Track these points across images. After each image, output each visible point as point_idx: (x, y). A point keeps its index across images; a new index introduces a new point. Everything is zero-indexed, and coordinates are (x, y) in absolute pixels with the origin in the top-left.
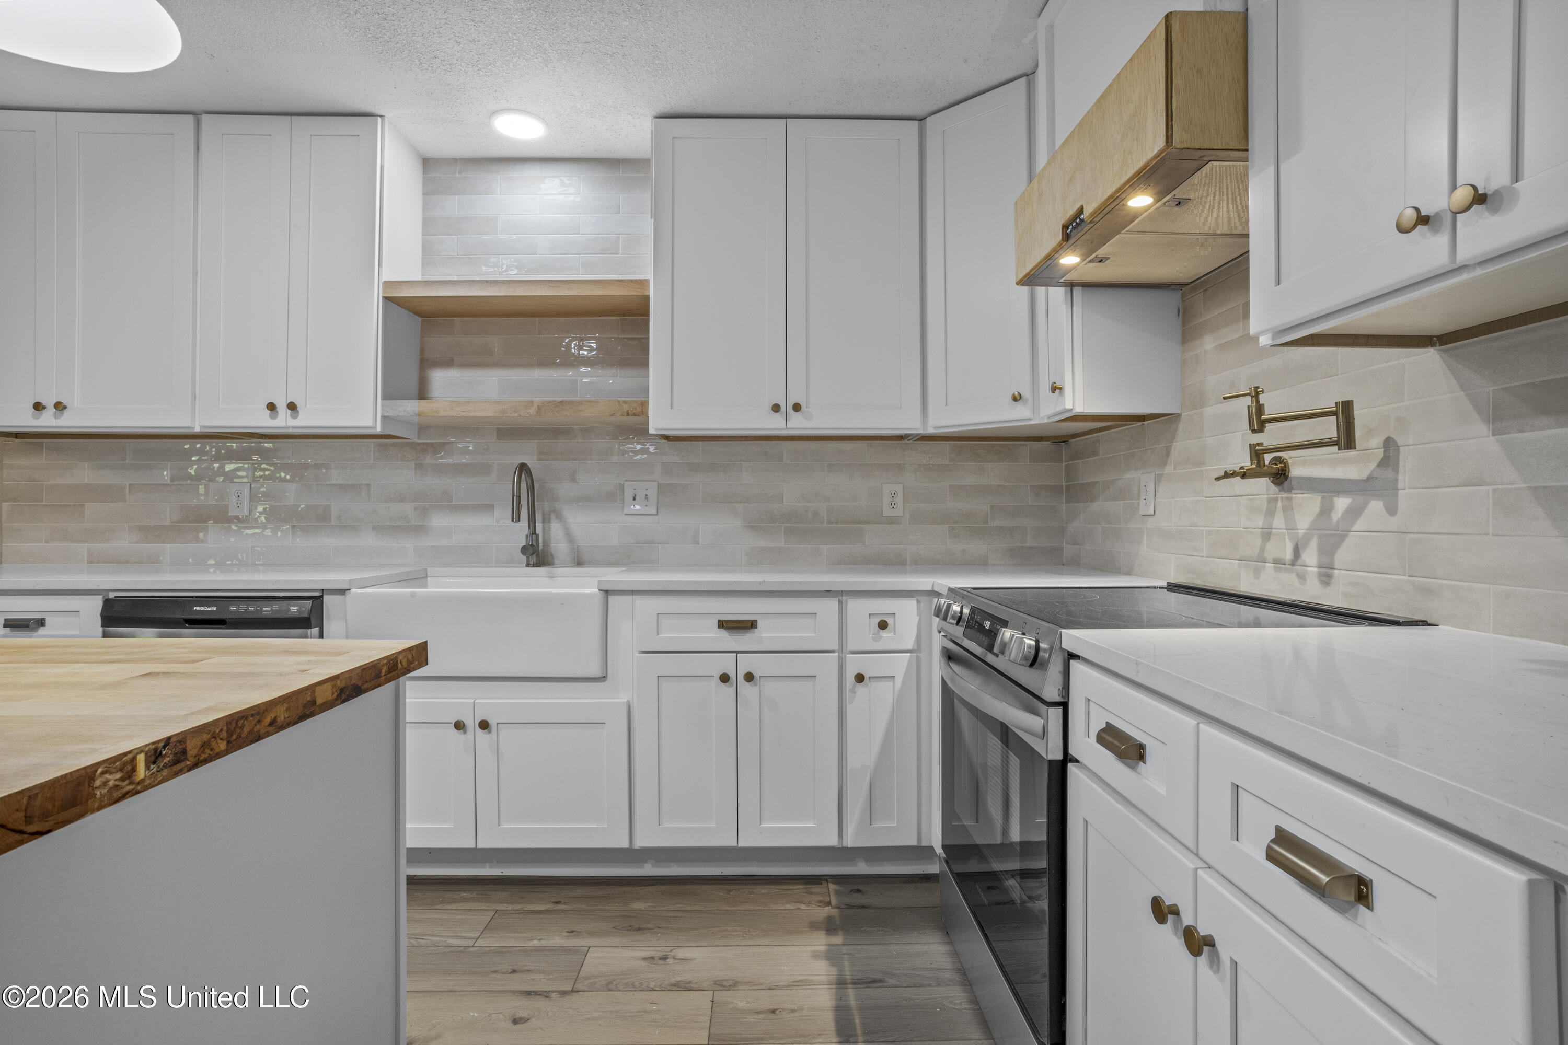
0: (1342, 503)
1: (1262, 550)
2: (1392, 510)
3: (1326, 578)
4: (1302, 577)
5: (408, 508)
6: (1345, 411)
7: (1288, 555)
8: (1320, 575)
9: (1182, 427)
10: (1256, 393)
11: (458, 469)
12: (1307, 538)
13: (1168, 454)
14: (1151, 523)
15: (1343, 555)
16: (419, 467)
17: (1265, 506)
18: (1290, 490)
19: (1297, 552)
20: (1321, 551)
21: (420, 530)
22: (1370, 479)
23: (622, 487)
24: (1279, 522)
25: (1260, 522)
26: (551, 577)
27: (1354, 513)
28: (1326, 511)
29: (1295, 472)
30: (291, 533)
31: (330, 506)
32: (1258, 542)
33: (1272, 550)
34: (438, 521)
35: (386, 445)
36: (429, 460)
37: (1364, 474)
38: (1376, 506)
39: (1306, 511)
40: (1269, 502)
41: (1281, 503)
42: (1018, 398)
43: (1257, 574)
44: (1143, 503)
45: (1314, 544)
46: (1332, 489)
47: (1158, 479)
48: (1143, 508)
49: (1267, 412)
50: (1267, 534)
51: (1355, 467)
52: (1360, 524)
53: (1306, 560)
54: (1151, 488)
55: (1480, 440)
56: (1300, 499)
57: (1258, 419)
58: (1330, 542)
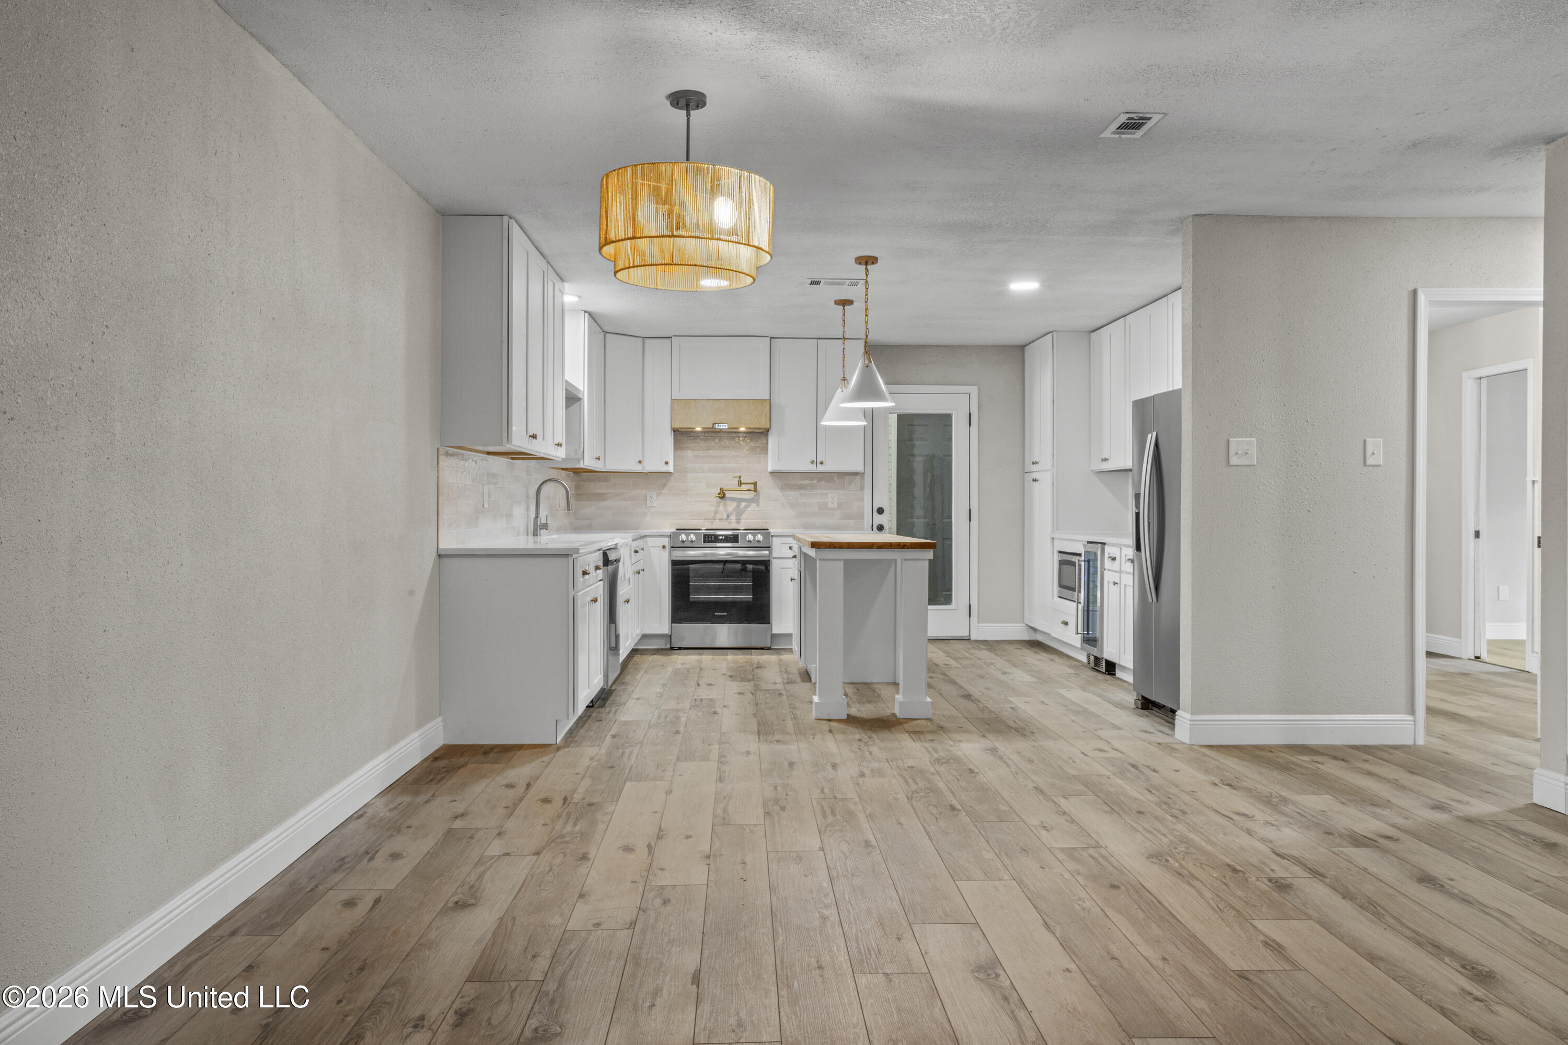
0: (743, 504)
1: (714, 517)
2: (758, 506)
3: (738, 522)
4: (730, 523)
6: (755, 484)
7: (725, 517)
9: (676, 478)
10: (740, 477)
12: (731, 514)
13: (664, 485)
14: (652, 510)
15: (743, 516)
17: (713, 504)
18: (727, 500)
19: (728, 516)
20: (736, 516)
22: (752, 498)
24: (721, 508)
25: (713, 509)
27: (747, 507)
28: (738, 506)
29: (727, 496)
33: (718, 516)
38: (754, 505)
39: (731, 506)
40: (717, 503)
41: (722, 504)
42: (640, 462)
43: (712, 523)
44: (648, 502)
45: (734, 514)
46: (739, 500)
47: (658, 495)
48: (649, 504)
49: (742, 482)
50: (716, 512)
51: (751, 495)
52: (749, 509)
53: (733, 518)
54: (655, 497)
55: (777, 493)
56: (729, 502)
57: (740, 484)
58: (739, 513)
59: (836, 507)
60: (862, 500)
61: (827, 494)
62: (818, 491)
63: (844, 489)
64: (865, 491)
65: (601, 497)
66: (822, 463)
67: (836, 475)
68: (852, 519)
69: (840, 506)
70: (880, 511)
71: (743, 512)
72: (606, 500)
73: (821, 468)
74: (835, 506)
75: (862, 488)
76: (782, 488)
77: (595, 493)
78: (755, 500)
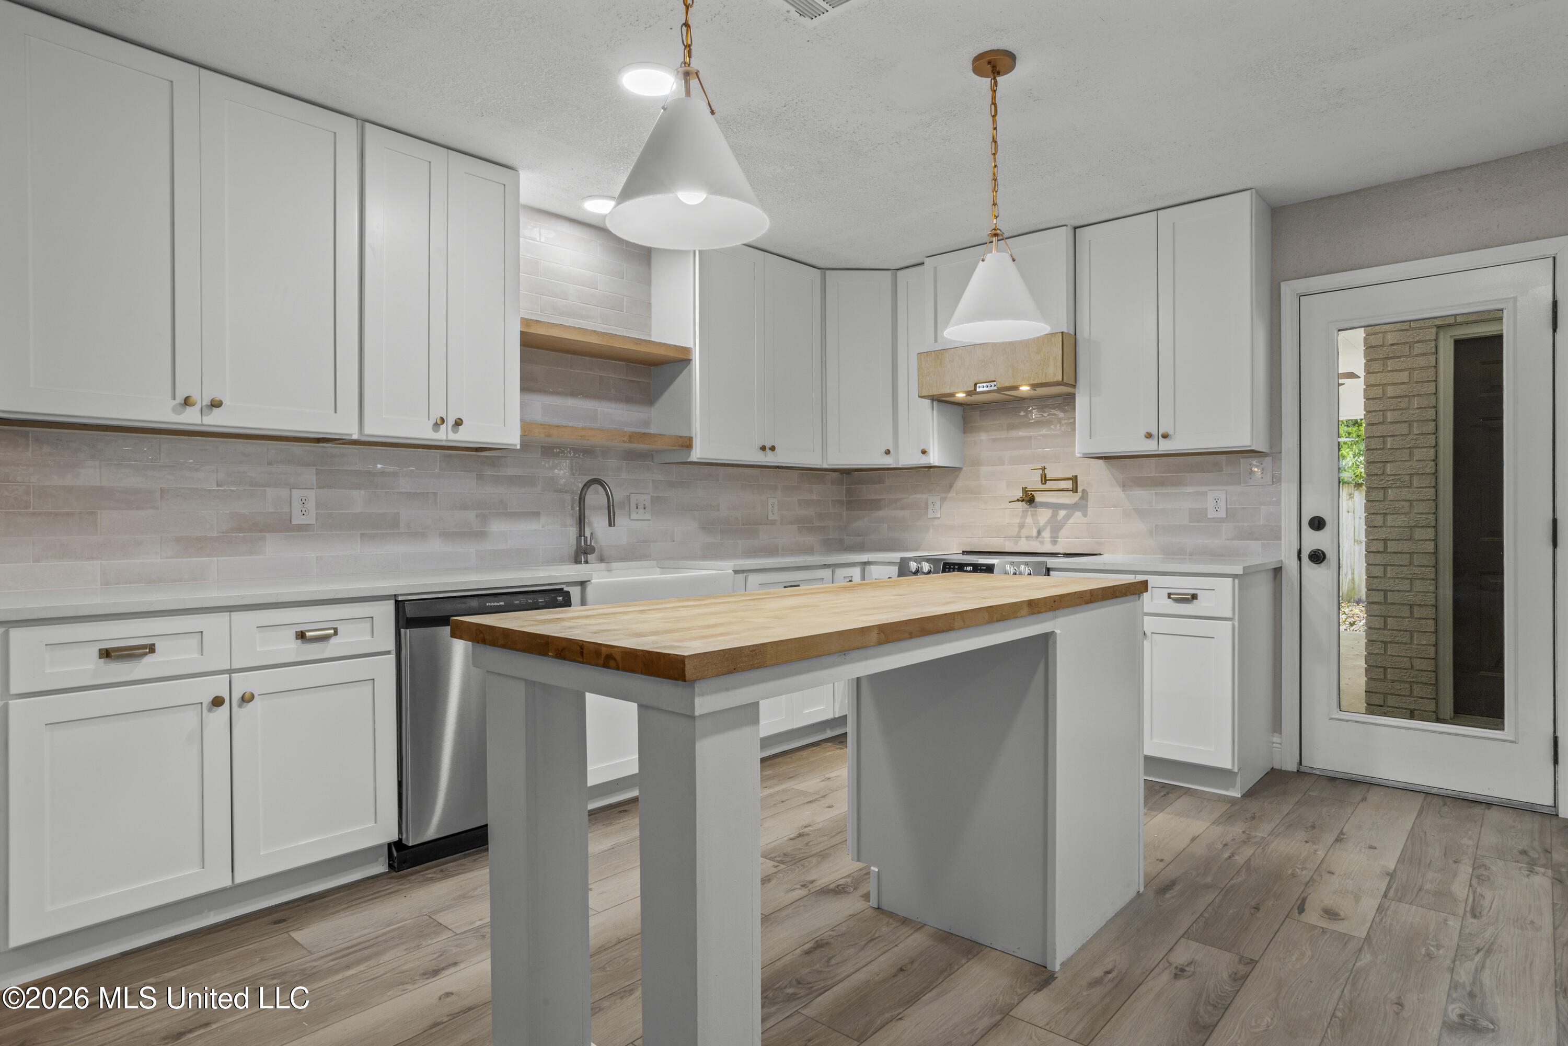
0: (1062, 513)
1: (1019, 532)
2: (1085, 515)
3: (1054, 542)
4: (1042, 543)
5: (471, 515)
6: (1075, 479)
7: (1034, 533)
8: (1051, 541)
9: (962, 474)
10: (1044, 469)
11: (513, 481)
12: (1044, 528)
13: (951, 487)
14: (936, 522)
15: (1062, 533)
16: (480, 478)
17: (1021, 513)
18: (1036, 507)
19: (1039, 533)
20: (1052, 531)
21: (481, 535)
22: (1075, 504)
23: (629, 498)
24: (1029, 520)
25: (1017, 520)
26: (609, 570)
27: (1068, 517)
28: (1055, 515)
29: (1038, 499)
30: (359, 541)
31: (398, 513)
32: (1017, 529)
33: (1024, 532)
34: (497, 527)
35: (450, 456)
36: (488, 472)
37: (1073, 502)
38: (1078, 514)
39: (1044, 516)
40: (1023, 511)
41: (1029, 513)
42: (888, 452)
43: (1016, 543)
44: (930, 512)
45: (1048, 529)
46: (1056, 507)
47: (943, 500)
48: (931, 514)
49: (1048, 477)
50: (1022, 526)
51: (1068, 499)
52: (1071, 521)
53: (1046, 534)
54: (938, 504)
55: (1118, 493)
56: (1040, 510)
57: (1044, 480)
58: (1056, 528)
59: (1224, 516)
60: (1279, 502)
61: (1206, 492)
62: (1190, 489)
63: (1240, 484)
64: (1284, 486)
65: (875, 505)
66: (1165, 436)
67: (1224, 457)
68: (1256, 539)
69: (1231, 514)
70: (1318, 524)
71: (1063, 526)
72: (879, 508)
73: (1166, 446)
74: (1222, 514)
75: (1276, 480)
76: (1124, 486)
77: (869, 500)
78: (1081, 506)
